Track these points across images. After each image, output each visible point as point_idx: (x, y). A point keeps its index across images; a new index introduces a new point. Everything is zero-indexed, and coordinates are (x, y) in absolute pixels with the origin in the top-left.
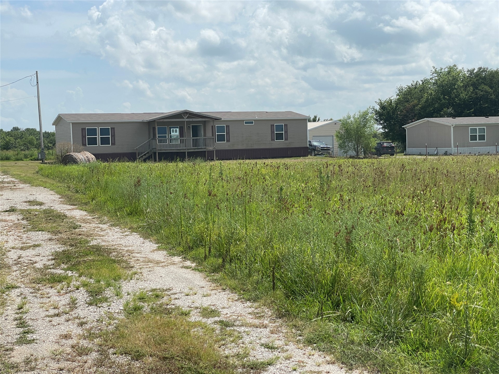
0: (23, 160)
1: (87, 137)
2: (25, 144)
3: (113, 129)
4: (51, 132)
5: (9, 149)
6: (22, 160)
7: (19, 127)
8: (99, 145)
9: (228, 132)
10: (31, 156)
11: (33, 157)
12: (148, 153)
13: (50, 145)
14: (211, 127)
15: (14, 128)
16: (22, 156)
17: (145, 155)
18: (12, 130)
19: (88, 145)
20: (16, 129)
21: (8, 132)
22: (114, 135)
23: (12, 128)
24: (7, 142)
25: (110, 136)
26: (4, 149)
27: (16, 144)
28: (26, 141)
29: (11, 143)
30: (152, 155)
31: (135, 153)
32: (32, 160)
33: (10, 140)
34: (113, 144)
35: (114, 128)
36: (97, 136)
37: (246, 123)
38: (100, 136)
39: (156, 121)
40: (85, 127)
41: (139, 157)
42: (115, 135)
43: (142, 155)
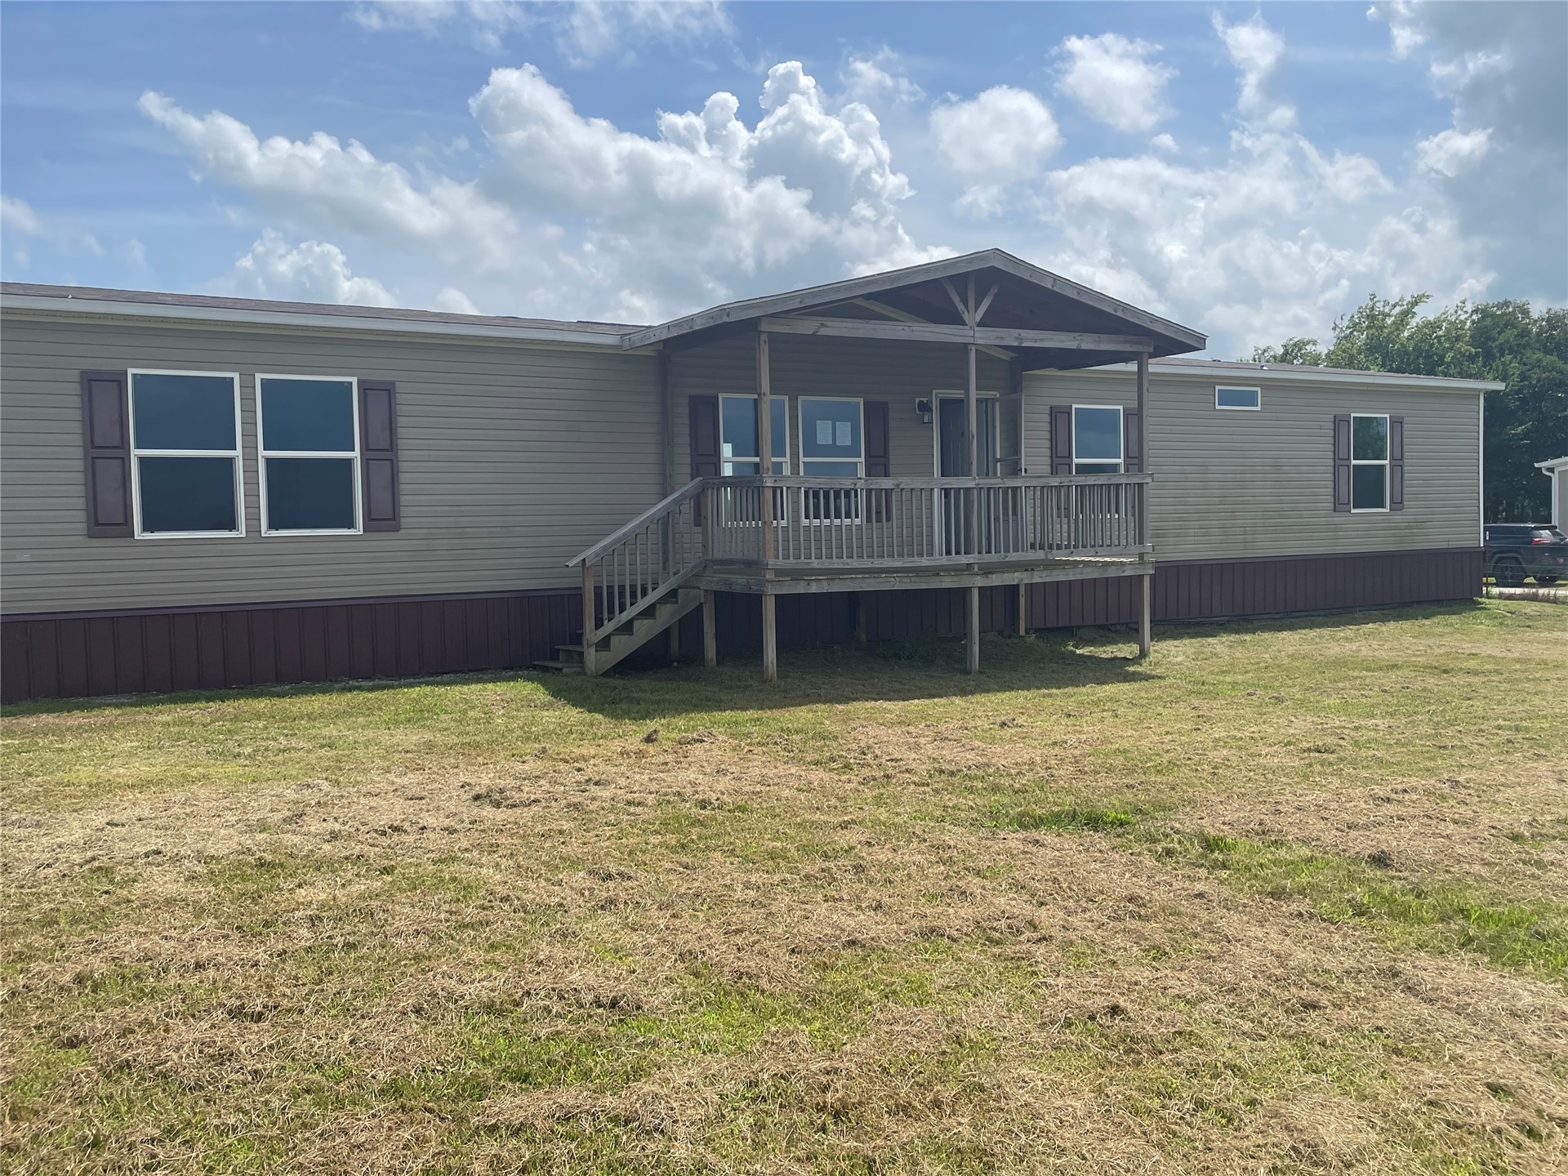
1: (136, 453)
3: (378, 393)
8: (253, 529)
9: (1134, 452)
12: (672, 595)
14: (1047, 418)
17: (649, 612)
19: (146, 528)
22: (392, 447)
25: (356, 454)
30: (699, 609)
31: (575, 597)
34: (383, 519)
35: (389, 390)
36: (237, 453)
37: (1226, 398)
38: (262, 453)
39: (764, 327)
40: (115, 366)
41: (608, 627)
42: (402, 444)
43: (631, 612)
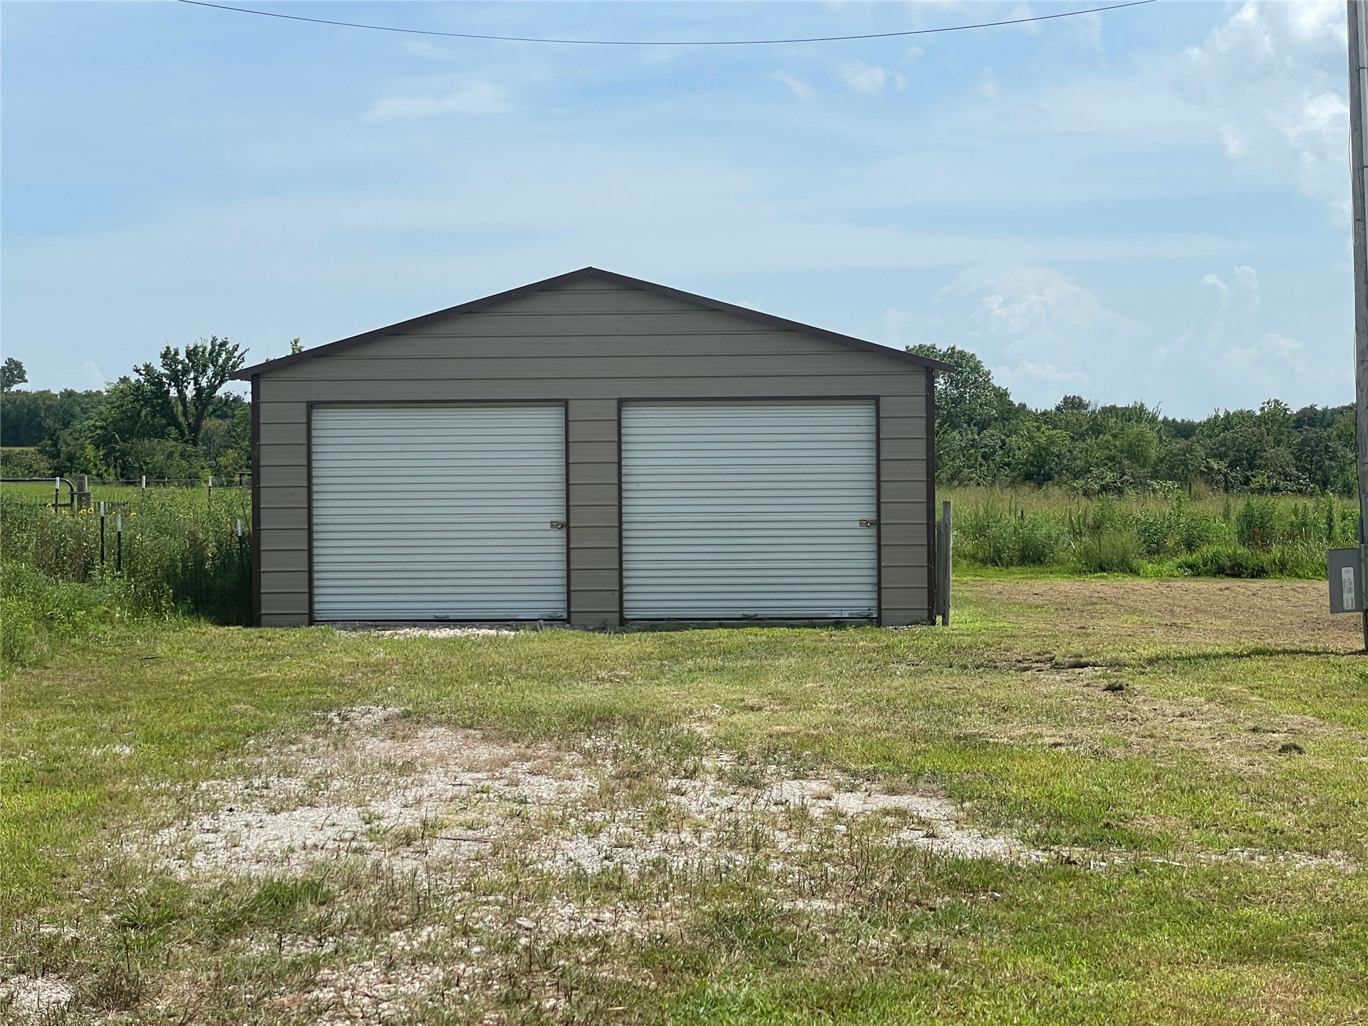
0: (1134, 572)
2: (1111, 459)
4: (1183, 421)
5: (1048, 477)
6: (1127, 568)
7: (1086, 399)
10: (1190, 546)
11: (1207, 551)
13: (1216, 467)
15: (1066, 399)
16: (1128, 540)
18: (1058, 408)
20: (1073, 404)
21: (1044, 414)
23: (1059, 401)
24: (1039, 447)
26: (1028, 477)
27: (1075, 459)
28: (1115, 447)
29: (1053, 453)
32: (1195, 570)
33: (1053, 443)
